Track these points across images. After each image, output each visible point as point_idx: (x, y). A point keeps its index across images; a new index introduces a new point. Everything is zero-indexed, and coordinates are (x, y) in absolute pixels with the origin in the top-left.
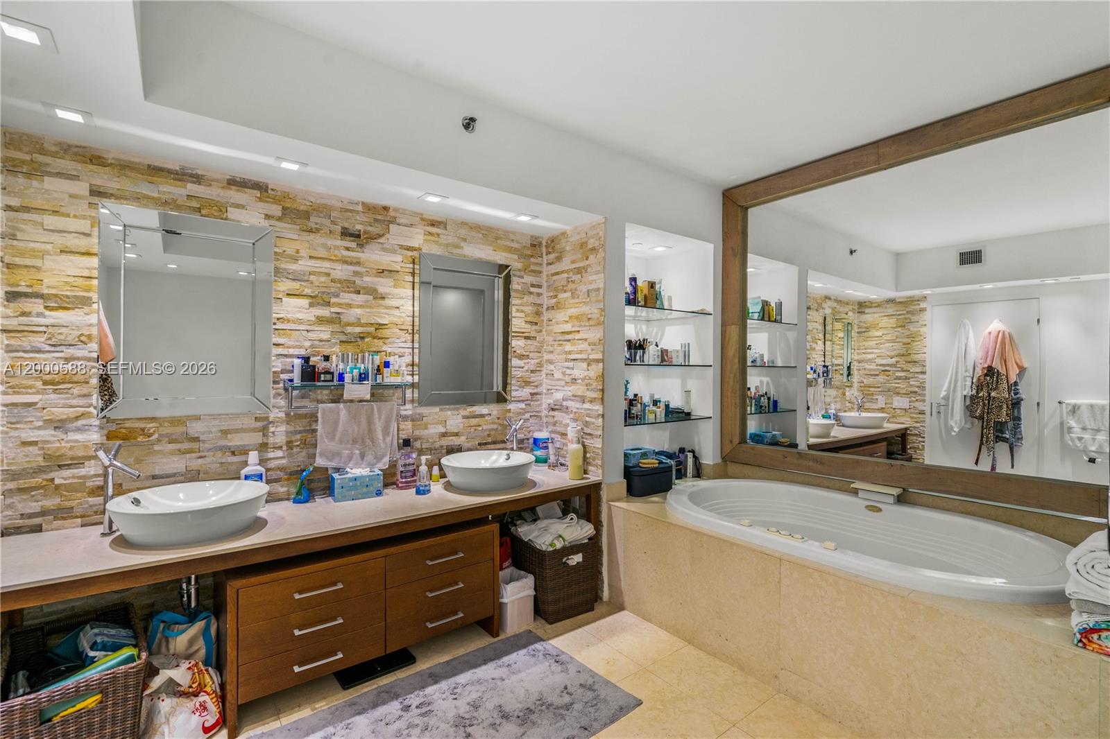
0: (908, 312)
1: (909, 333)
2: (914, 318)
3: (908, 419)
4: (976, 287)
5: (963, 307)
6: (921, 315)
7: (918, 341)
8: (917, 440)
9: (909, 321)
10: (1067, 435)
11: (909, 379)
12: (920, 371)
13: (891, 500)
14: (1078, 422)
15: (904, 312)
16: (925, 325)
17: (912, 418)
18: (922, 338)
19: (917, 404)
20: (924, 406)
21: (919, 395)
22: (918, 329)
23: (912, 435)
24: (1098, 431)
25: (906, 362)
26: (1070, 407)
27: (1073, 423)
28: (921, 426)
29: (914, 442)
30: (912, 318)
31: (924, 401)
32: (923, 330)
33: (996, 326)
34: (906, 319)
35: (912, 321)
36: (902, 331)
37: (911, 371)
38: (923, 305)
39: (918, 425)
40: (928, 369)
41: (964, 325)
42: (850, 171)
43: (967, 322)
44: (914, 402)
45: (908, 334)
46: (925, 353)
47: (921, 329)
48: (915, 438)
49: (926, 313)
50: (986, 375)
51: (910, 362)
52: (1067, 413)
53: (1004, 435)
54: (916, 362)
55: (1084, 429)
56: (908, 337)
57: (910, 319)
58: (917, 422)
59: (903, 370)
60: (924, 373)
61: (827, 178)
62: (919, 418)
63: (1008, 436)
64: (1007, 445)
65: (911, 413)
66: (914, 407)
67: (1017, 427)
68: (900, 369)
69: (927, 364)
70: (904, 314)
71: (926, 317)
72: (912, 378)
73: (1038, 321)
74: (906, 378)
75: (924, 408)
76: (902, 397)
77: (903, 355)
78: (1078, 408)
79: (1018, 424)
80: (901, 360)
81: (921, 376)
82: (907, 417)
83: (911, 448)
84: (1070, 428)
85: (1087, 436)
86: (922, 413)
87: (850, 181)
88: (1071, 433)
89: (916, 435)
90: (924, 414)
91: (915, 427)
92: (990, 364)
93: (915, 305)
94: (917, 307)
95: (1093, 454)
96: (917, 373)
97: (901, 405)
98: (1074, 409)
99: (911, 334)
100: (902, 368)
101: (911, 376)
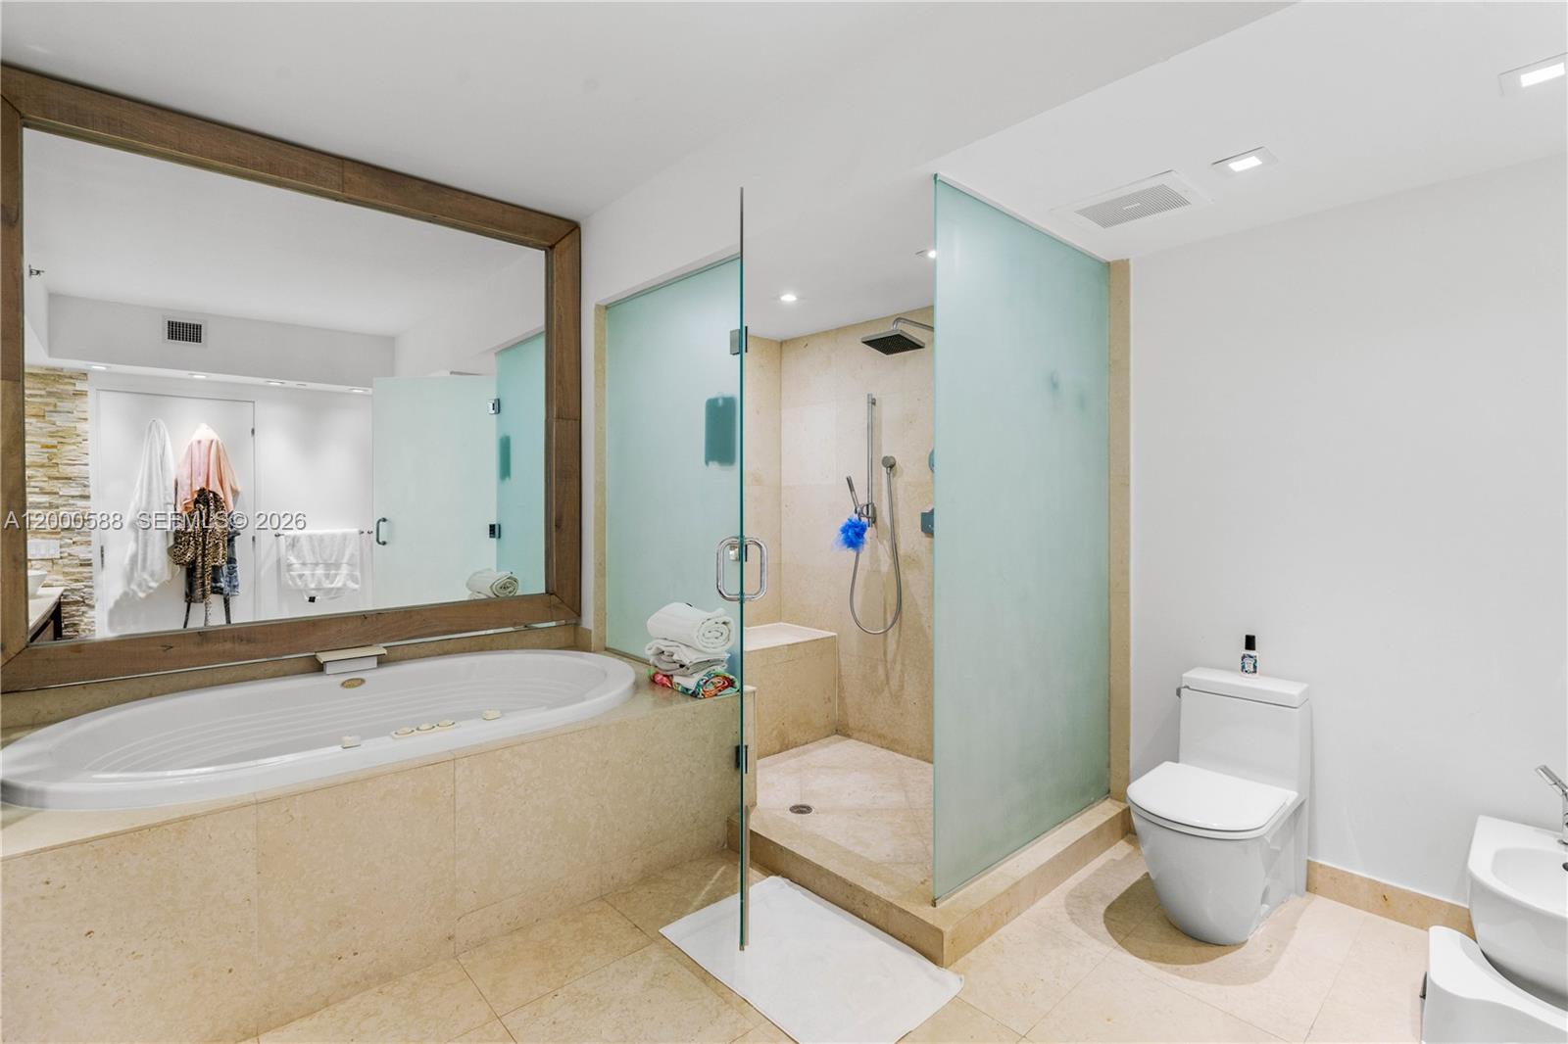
0: (50, 394)
1: (53, 428)
2: (64, 405)
3: (60, 577)
4: (184, 374)
5: (151, 399)
6: (77, 402)
7: (74, 444)
8: (78, 611)
9: (51, 408)
10: (287, 575)
11: (57, 507)
12: (77, 494)
13: (374, 662)
14: (298, 557)
15: (43, 392)
16: (86, 419)
17: (66, 574)
18: (80, 439)
19: (75, 550)
20: (90, 552)
21: (79, 533)
22: (73, 425)
23: (68, 603)
24: (317, 564)
25: (49, 478)
26: (290, 540)
27: (293, 560)
28: (86, 586)
29: (73, 616)
30: (59, 404)
31: (88, 543)
32: (82, 427)
33: (205, 433)
34: (47, 404)
35: (58, 409)
36: (39, 425)
37: (61, 493)
38: (80, 386)
39: (79, 585)
40: (91, 491)
41: (158, 428)
42: (297, 177)
43: (161, 422)
44: (69, 545)
45: (50, 429)
46: (86, 465)
47: (77, 425)
48: (74, 608)
49: (84, 399)
50: (196, 502)
51: (57, 478)
52: (287, 547)
53: (218, 585)
54: (70, 479)
55: (304, 564)
56: (52, 435)
57: (55, 406)
58: (77, 581)
59: (43, 492)
60: (86, 497)
61: (254, 166)
62: (81, 573)
63: (223, 585)
64: (222, 597)
65: (65, 566)
66: (70, 555)
67: (232, 571)
68: (37, 490)
69: (92, 482)
70: (41, 396)
71: (89, 405)
72: (64, 505)
73: (253, 431)
74: (51, 506)
75: (90, 556)
76: (43, 538)
77: (42, 466)
78: (298, 541)
79: (234, 568)
80: (38, 474)
81: (81, 503)
82: (57, 574)
83: (66, 626)
84: (290, 565)
85: (307, 572)
86: (87, 564)
87: (278, 189)
88: (291, 570)
89: (76, 603)
90: (90, 565)
91: (73, 590)
92: (204, 485)
93: (66, 384)
94: (70, 388)
95: (313, 592)
96: (73, 497)
97: (43, 552)
98: (294, 543)
99: (58, 431)
100: (41, 488)
101: (60, 501)
